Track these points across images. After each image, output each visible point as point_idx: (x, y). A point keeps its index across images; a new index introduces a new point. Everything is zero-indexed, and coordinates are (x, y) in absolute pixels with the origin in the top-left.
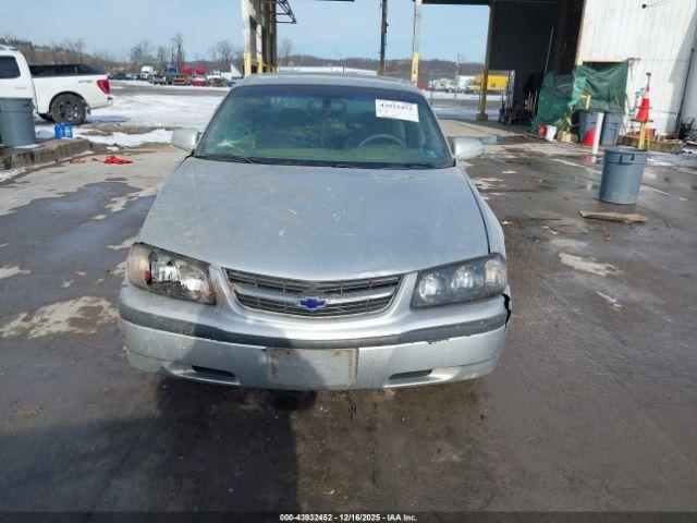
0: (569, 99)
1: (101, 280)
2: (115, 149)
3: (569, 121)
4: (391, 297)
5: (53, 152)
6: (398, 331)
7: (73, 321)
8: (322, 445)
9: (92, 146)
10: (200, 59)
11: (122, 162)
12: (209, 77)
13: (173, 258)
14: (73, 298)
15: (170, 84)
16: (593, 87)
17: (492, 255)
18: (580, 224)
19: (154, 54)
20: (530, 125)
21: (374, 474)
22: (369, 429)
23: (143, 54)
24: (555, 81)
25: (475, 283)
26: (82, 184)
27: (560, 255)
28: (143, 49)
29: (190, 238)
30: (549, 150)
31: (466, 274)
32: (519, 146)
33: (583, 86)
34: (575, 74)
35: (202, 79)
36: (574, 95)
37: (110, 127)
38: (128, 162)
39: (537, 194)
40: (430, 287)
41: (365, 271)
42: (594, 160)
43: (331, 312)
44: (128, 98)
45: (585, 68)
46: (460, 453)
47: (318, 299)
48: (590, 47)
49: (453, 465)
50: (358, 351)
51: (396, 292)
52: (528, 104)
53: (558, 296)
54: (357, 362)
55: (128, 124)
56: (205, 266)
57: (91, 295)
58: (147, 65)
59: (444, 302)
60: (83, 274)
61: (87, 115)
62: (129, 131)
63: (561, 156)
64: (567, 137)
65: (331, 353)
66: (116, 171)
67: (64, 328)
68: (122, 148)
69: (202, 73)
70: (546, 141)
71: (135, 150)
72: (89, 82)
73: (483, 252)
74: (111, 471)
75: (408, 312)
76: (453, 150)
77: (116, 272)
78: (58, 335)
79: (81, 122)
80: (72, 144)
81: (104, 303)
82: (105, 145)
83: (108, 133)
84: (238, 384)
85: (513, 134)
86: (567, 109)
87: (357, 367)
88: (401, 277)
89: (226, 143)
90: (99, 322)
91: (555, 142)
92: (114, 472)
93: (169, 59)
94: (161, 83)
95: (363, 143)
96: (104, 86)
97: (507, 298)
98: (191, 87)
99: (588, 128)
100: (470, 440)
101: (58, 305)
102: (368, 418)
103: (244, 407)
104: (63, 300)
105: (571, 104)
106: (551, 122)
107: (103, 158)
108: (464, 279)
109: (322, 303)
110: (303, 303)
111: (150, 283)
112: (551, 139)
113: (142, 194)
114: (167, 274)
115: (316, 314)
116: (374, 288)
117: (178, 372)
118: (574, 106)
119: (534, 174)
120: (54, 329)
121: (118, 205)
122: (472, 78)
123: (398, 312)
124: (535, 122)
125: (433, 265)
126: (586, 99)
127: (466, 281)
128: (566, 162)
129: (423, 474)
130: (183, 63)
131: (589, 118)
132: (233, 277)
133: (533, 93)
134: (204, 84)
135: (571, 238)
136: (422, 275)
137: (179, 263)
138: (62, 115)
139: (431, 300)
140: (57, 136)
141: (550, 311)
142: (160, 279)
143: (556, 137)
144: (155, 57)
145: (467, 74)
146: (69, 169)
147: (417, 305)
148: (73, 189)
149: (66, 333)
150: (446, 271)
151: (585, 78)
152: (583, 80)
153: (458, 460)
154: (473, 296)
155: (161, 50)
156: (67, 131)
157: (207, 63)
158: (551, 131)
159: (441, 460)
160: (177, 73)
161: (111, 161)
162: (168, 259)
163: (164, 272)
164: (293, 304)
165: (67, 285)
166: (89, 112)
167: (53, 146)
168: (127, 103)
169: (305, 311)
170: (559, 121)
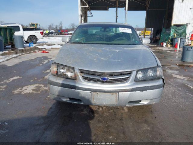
0: (170, 35)
1: (41, 80)
2: (44, 49)
3: (170, 41)
4: (128, 77)
5: (28, 50)
6: (131, 88)
7: (33, 90)
8: (107, 124)
9: (38, 48)
10: (66, 28)
11: (46, 52)
12: (69, 33)
13: (64, 66)
14: (34, 84)
15: (58, 34)
16: (177, 32)
17: (158, 66)
18: (177, 67)
19: (54, 27)
20: (158, 43)
21: (124, 132)
22: (121, 120)
23: (52, 27)
24: (165, 30)
25: (154, 74)
26: (36, 57)
27: (172, 75)
28: (52, 26)
29: (69, 61)
30: (165, 49)
31: (151, 72)
32: (156, 48)
33: (174, 31)
34: (171, 28)
35: (67, 33)
36: (171, 34)
37: (43, 44)
38: (48, 52)
39: (162, 60)
40: (140, 75)
41: (121, 70)
42: (178, 51)
43: (111, 82)
44: (48, 38)
45: (174, 26)
46: (150, 127)
47: (107, 78)
48: (175, 20)
49: (148, 130)
50: (119, 93)
51: (130, 76)
52: (157, 37)
53: (173, 85)
54: (118, 97)
55: (48, 43)
56: (73, 68)
57: (38, 83)
58: (52, 30)
59: (145, 80)
60: (36, 78)
61: (37, 41)
62: (48, 45)
63: (168, 50)
64: (169, 46)
65: (110, 94)
66: (45, 54)
67: (31, 91)
68: (46, 49)
69: (67, 32)
70: (163, 47)
71: (50, 50)
72: (38, 32)
73: (156, 65)
74: (45, 129)
75: (134, 82)
76: (142, 41)
77: (45, 78)
78: (29, 93)
79: (36, 43)
80: (33, 48)
81: (42, 85)
82: (42, 48)
83: (43, 45)
84: (82, 103)
85: (153, 45)
86: (169, 38)
87: (118, 99)
88: (131, 72)
89: (77, 39)
90: (40, 90)
91: (166, 47)
92: (46, 129)
93: (58, 29)
94: (56, 34)
95: (115, 40)
96: (42, 33)
97: (163, 80)
98: (64, 35)
99: (176, 43)
100: (152, 124)
101: (29, 86)
102: (120, 117)
103: (83, 113)
104: (31, 84)
105: (170, 37)
106: (165, 42)
107: (41, 51)
108: (150, 73)
109: (108, 79)
110: (102, 79)
111: (57, 74)
112: (165, 46)
113: (52, 60)
114: (62, 71)
115: (106, 82)
116: (123, 75)
117: (65, 100)
118: (171, 37)
119: (161, 54)
120: (28, 92)
121: (46, 62)
122: (141, 32)
123: (131, 82)
124: (160, 42)
125: (141, 68)
126: (175, 35)
127: (151, 74)
128: (170, 52)
129: (139, 133)
130: (62, 29)
131: (176, 40)
132: (81, 71)
133: (159, 34)
134: (67, 34)
135: (175, 70)
136: (138, 71)
137: (66, 68)
138: (31, 41)
139: (141, 79)
140: (30, 46)
141: (172, 89)
142: (60, 73)
143: (166, 46)
144: (55, 28)
145: (139, 31)
146: (32, 54)
147: (137, 81)
148: (33, 58)
149: (32, 93)
150: (145, 70)
151: (174, 29)
152: (173, 30)
153: (149, 129)
154: (153, 78)
155: (56, 26)
156: (32, 45)
157: (68, 29)
158: (165, 44)
159: (144, 129)
160: (60, 32)
161: (43, 52)
162: (63, 67)
163: (61, 71)
164: (99, 79)
165: (32, 81)
166: (38, 40)
167: (28, 48)
168: (47, 39)
169: (103, 81)
170: (167, 41)
